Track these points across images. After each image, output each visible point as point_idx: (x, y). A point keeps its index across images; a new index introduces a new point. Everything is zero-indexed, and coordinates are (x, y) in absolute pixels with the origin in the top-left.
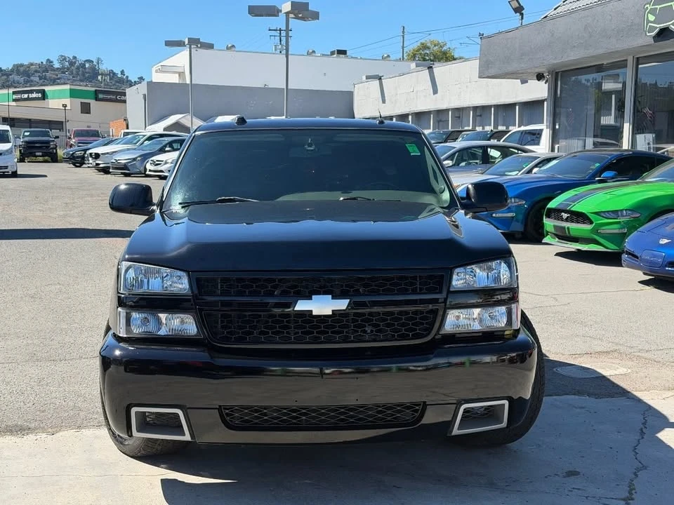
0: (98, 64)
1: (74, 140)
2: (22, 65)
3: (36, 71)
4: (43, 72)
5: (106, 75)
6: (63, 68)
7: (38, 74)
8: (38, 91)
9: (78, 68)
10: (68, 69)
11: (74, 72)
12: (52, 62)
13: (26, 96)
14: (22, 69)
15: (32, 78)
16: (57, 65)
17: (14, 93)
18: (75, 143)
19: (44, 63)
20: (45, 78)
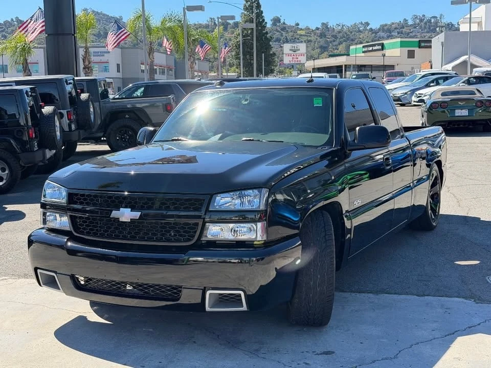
0: (441, 18)
1: (385, 80)
2: (386, 25)
3: (396, 28)
4: (401, 28)
5: (442, 27)
6: (415, 24)
7: (396, 31)
8: (379, 45)
9: (426, 23)
10: (419, 24)
11: (423, 27)
12: (407, 21)
13: (371, 48)
14: (386, 28)
15: (393, 34)
16: (410, 22)
17: (364, 47)
18: (385, 81)
19: (402, 22)
20: (402, 33)
